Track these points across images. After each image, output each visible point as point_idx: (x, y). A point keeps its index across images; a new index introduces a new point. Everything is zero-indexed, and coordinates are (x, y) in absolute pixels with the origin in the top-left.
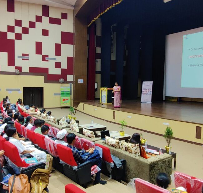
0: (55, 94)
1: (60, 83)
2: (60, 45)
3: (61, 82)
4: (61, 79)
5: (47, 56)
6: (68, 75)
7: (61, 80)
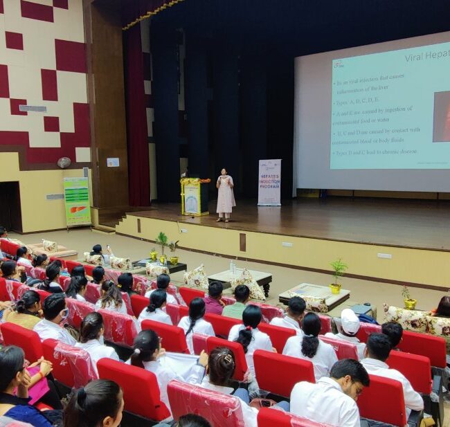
0: (50, 197)
1: (60, 168)
2: (53, 73)
3: (62, 166)
4: (63, 159)
5: (24, 102)
6: (77, 149)
7: (64, 161)
